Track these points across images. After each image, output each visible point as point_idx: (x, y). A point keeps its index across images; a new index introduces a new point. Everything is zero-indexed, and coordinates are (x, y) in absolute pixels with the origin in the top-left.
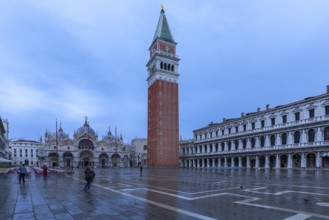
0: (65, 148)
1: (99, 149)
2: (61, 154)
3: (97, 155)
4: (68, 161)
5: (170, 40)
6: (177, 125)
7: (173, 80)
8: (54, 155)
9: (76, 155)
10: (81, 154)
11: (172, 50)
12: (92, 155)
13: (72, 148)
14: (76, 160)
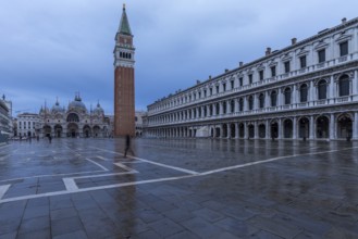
0: (56, 121)
1: (83, 121)
2: (52, 126)
3: (81, 127)
4: (59, 132)
5: (128, 34)
6: (133, 102)
7: (129, 65)
8: (47, 127)
9: (64, 127)
10: (69, 126)
11: (130, 42)
12: (77, 126)
13: (62, 121)
14: (65, 131)
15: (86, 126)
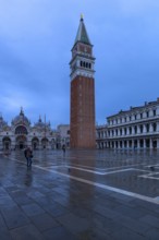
0: (4, 134)
1: (32, 134)
3: (30, 139)
4: (7, 145)
5: (88, 44)
7: (90, 75)
9: (13, 139)
10: (17, 139)
12: (25, 139)
13: (10, 134)
14: (13, 143)
15: (35, 139)
